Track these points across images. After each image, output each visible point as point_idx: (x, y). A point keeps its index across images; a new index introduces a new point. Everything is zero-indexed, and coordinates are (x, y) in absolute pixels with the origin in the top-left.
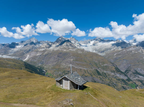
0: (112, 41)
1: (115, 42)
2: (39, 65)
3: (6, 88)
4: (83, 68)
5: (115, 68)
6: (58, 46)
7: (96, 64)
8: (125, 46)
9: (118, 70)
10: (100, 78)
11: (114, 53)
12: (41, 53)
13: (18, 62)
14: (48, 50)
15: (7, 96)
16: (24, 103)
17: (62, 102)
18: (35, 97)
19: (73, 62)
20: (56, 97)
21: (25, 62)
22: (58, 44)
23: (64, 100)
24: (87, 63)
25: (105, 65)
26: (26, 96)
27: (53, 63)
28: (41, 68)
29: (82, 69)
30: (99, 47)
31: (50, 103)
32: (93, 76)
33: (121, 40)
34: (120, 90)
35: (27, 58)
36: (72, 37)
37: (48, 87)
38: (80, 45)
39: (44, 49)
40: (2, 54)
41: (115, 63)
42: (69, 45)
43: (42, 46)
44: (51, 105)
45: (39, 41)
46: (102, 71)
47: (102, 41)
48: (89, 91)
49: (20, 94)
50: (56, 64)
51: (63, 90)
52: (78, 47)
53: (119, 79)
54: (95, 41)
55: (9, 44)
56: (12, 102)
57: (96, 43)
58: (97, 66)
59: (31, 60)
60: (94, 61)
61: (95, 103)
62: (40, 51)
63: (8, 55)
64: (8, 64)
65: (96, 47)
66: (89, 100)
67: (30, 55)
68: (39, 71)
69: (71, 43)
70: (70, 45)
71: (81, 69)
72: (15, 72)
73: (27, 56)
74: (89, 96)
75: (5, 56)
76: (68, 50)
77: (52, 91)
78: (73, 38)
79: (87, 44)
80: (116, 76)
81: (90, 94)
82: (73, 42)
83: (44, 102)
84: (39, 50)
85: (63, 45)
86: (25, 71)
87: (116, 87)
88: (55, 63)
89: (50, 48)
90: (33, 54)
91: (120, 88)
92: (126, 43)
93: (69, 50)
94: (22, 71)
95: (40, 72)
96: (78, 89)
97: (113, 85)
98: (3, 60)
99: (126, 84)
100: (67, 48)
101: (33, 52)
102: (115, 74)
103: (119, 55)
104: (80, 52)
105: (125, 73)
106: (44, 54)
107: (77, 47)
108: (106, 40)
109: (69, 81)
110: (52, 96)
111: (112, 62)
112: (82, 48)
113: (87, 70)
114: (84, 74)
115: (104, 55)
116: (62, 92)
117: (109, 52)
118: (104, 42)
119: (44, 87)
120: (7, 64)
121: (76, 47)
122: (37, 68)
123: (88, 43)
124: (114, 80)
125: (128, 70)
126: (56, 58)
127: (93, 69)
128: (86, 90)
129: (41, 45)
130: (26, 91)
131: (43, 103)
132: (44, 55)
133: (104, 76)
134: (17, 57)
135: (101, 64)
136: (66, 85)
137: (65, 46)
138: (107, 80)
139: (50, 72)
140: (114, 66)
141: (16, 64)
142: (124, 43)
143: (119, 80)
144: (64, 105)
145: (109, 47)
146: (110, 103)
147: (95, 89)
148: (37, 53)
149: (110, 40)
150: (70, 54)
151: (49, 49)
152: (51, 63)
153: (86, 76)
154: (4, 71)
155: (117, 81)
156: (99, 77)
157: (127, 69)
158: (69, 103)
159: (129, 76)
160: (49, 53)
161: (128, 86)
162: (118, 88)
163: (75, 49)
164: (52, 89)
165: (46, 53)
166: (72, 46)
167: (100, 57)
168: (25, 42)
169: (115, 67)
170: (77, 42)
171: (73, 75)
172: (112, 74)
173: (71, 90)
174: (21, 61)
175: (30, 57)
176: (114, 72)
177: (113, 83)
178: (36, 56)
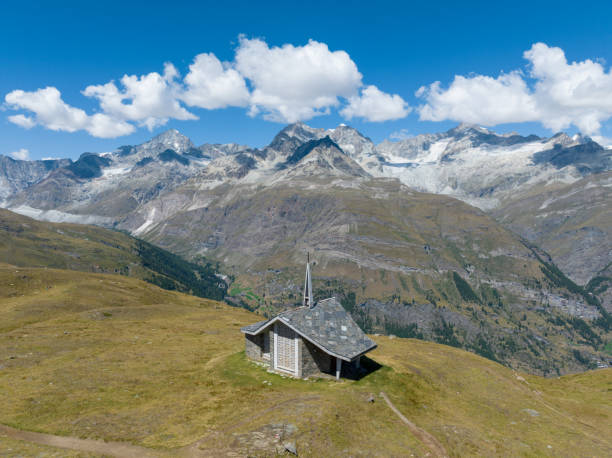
0: (532, 138)
1: (549, 146)
2: (198, 253)
3: (38, 362)
4: (394, 269)
5: (543, 266)
6: (282, 167)
7: (454, 250)
8: (594, 164)
9: (556, 278)
10: (470, 313)
11: (540, 199)
12: (210, 202)
13: (112, 241)
14: (240, 186)
15: (31, 399)
16: (93, 434)
17: (248, 440)
18: (145, 407)
19: (348, 241)
20: (231, 413)
21: (139, 240)
22: (281, 158)
23: (261, 429)
24: (411, 244)
25: (494, 253)
26: (111, 403)
27: (260, 243)
28: (209, 265)
29: (390, 271)
30: (470, 169)
31: (198, 441)
32: (438, 304)
33: (580, 134)
34: (563, 366)
35: (148, 223)
36: (343, 125)
37: (212, 361)
38: (381, 159)
39: (221, 183)
40: (44, 204)
41: (542, 247)
42: (330, 161)
43: (213, 170)
44: (203, 449)
45: (196, 145)
46: (483, 281)
47: (486, 139)
48: (386, 388)
49: (85, 396)
50: (275, 247)
51: (272, 379)
52: (374, 172)
53: (558, 318)
54: (451, 142)
55: (70, 160)
56: (48, 429)
57: (458, 151)
58: (455, 257)
59: (166, 232)
60: (444, 234)
61: (403, 445)
62: (202, 191)
63: (68, 209)
64: (70, 247)
65: (454, 168)
66: (376, 428)
67: (161, 208)
68: (202, 277)
69: (341, 150)
70: (337, 160)
71: (383, 272)
72: (93, 288)
73: (146, 213)
74: (382, 407)
75: (55, 216)
76: (325, 187)
77: (222, 383)
78: (348, 127)
79: (414, 155)
80: (544, 306)
81: (388, 401)
82: (348, 147)
83: (176, 433)
84: (196, 185)
85: (305, 161)
86: (134, 282)
87: (542, 353)
88: (270, 244)
89: (245, 178)
90: (174, 204)
91: (562, 357)
92: (602, 149)
93: (330, 186)
94: (123, 282)
95: (206, 282)
96: (335, 375)
97: (530, 346)
98: (48, 230)
99: (592, 340)
100: (322, 177)
101: (171, 196)
102: (542, 294)
103: (565, 205)
104: (380, 195)
105: (591, 290)
106: (222, 205)
107: (366, 169)
108: (503, 138)
109: (297, 340)
110: (216, 405)
111: (531, 241)
112: (391, 173)
113: (413, 273)
114: (398, 295)
115: (490, 207)
116: (263, 386)
117: (517, 192)
118: (495, 144)
119: (195, 363)
120: (65, 248)
121: (361, 170)
122: (192, 264)
123: (417, 153)
124: (537, 323)
125: (607, 279)
126: (275, 223)
127: (441, 271)
128: (371, 381)
129: (206, 163)
130: (113, 379)
131: (172, 436)
132: (219, 208)
133: (490, 304)
134: (108, 220)
135: (476, 248)
136: (286, 358)
137: (312, 167)
138: (503, 322)
139: (246, 284)
140: (539, 258)
141: (102, 247)
142: (588, 148)
143: (560, 322)
144: (257, 449)
145: (519, 168)
146: (473, 446)
147: (416, 377)
148: (191, 198)
149: (525, 136)
150: (334, 205)
151: (243, 180)
152: (250, 242)
153: (406, 304)
154: (50, 282)
155: (551, 325)
156: (468, 309)
157: (601, 274)
158: (281, 441)
159: (606, 306)
160: (243, 201)
161: (604, 348)
162: (555, 360)
163: (359, 179)
164: (227, 373)
165: (229, 198)
166: (346, 167)
167: (471, 218)
168: (136, 152)
169: (541, 261)
170: (368, 147)
171: (317, 314)
172: (526, 295)
173: (306, 379)
174: (123, 235)
175: (162, 218)
176: (538, 285)
177: (530, 337)
178: (187, 213)
